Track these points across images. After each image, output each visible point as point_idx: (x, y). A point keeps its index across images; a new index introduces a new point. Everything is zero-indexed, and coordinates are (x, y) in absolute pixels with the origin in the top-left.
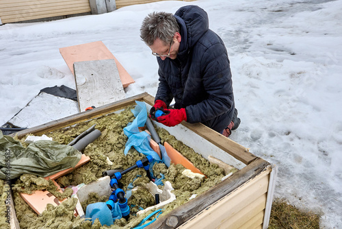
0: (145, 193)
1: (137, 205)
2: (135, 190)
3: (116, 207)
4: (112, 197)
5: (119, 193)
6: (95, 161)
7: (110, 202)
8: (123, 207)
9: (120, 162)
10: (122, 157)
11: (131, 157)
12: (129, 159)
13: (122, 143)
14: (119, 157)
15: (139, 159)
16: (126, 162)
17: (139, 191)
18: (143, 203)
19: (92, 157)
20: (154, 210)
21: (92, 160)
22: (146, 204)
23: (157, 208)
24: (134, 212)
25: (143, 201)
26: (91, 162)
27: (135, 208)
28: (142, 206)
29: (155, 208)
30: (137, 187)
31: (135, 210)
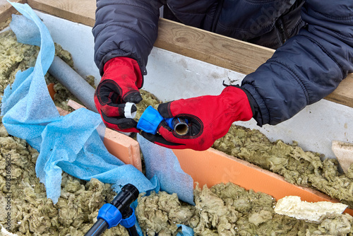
9: (38, 227)
10: (40, 207)
11: (70, 201)
12: (61, 208)
13: (18, 163)
14: (29, 212)
15: (91, 200)
16: (54, 219)
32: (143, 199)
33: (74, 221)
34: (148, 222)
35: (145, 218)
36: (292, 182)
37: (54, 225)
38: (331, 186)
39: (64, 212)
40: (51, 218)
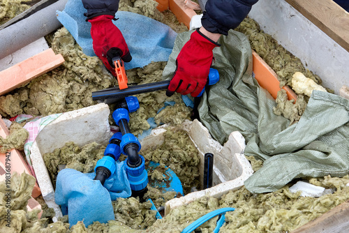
0: (182, 140)
1: (162, 164)
2: (160, 131)
3: (119, 173)
4: (112, 150)
5: (128, 145)
6: (76, 69)
7: (105, 162)
8: (133, 174)
17: (169, 134)
18: (175, 160)
19: (70, 59)
20: (205, 202)
21: (69, 66)
22: (181, 163)
23: (211, 199)
24: (155, 179)
25: (174, 157)
26: (68, 69)
27: (159, 171)
28: (172, 166)
29: (208, 199)
30: (164, 126)
31: (159, 175)
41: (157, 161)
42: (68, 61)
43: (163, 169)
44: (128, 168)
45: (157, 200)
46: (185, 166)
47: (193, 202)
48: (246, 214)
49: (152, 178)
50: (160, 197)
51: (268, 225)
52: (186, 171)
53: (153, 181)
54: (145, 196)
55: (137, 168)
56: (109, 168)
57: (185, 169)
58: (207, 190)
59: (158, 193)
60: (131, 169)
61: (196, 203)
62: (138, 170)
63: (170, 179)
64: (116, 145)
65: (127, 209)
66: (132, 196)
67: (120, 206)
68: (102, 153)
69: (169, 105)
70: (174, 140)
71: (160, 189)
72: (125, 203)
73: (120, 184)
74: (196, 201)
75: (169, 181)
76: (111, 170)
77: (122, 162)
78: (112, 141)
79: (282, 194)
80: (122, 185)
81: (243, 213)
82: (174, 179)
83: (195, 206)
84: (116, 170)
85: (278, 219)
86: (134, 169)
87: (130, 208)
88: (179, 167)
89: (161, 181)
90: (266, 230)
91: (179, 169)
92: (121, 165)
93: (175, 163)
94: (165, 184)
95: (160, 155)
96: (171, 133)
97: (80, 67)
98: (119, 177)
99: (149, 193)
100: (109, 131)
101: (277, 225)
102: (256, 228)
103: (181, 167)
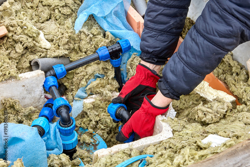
1: (91, 130)
2: (89, 101)
3: (52, 132)
4: (46, 112)
5: (60, 107)
6: (16, 37)
7: (42, 122)
8: (65, 134)
9: (64, 45)
10: (70, 34)
11: (88, 38)
12: (82, 40)
13: (71, 6)
14: (63, 34)
15: (102, 43)
16: (76, 45)
17: (97, 104)
18: (102, 127)
19: (11, 29)
20: (129, 153)
21: (10, 35)
22: (107, 130)
23: (134, 150)
24: (84, 142)
25: (102, 124)
26: (8, 38)
27: (88, 135)
28: (99, 132)
29: (131, 150)
30: (94, 96)
31: (87, 139)
32: (134, 56)
33: (87, 50)
34: (131, 70)
35: (130, 68)
36: (216, 75)
37: (75, 48)
38: (235, 85)
39: (83, 42)
40: (75, 44)
41: (86, 128)
42: (9, 31)
43: (91, 134)
44: (61, 128)
45: (85, 160)
46: (111, 133)
47: (118, 152)
48: (164, 156)
49: (81, 141)
50: (87, 157)
51: (182, 162)
52: (112, 137)
53: (82, 144)
54: (75, 155)
55: (69, 128)
56: (44, 127)
57: (111, 135)
58: (131, 143)
59: (86, 154)
60: (64, 128)
61: (121, 152)
62: (70, 130)
63: (97, 143)
64: (50, 108)
65: (58, 163)
66: (63, 153)
67: (52, 161)
68: (37, 116)
69: (99, 77)
70: (102, 109)
71: (88, 151)
72: (57, 158)
73: (53, 143)
74: (121, 151)
75: (96, 145)
76: (45, 129)
77: (55, 123)
78: (46, 105)
79: (195, 144)
80: (54, 144)
81: (162, 155)
82: (100, 143)
83: (120, 155)
84: (49, 129)
85: (191, 157)
86: (66, 128)
87: (62, 163)
88: (105, 134)
89: (89, 144)
90: (181, 165)
91: (106, 135)
92: (53, 126)
93: (102, 129)
94: (93, 147)
95: (88, 122)
96: (99, 102)
97: (20, 36)
98: (52, 137)
99: (78, 153)
100: (43, 97)
101: (190, 161)
102: (172, 164)
103: (108, 133)
